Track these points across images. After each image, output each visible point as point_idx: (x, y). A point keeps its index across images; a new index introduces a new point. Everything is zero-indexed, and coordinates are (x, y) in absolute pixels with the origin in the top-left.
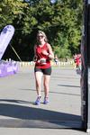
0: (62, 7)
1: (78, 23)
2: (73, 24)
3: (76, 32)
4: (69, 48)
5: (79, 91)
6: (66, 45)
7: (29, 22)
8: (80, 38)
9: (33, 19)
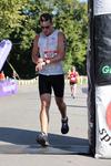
0: (64, 18)
1: (83, 37)
2: (77, 37)
3: (81, 45)
4: (73, 64)
5: (85, 112)
6: (70, 61)
7: (28, 36)
8: (85, 53)
9: (33, 32)
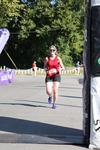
0: (63, 9)
1: (81, 27)
2: (75, 28)
3: (78, 37)
4: (70, 54)
5: (80, 102)
6: (68, 51)
7: (26, 25)
8: (82, 44)
9: (31, 22)
